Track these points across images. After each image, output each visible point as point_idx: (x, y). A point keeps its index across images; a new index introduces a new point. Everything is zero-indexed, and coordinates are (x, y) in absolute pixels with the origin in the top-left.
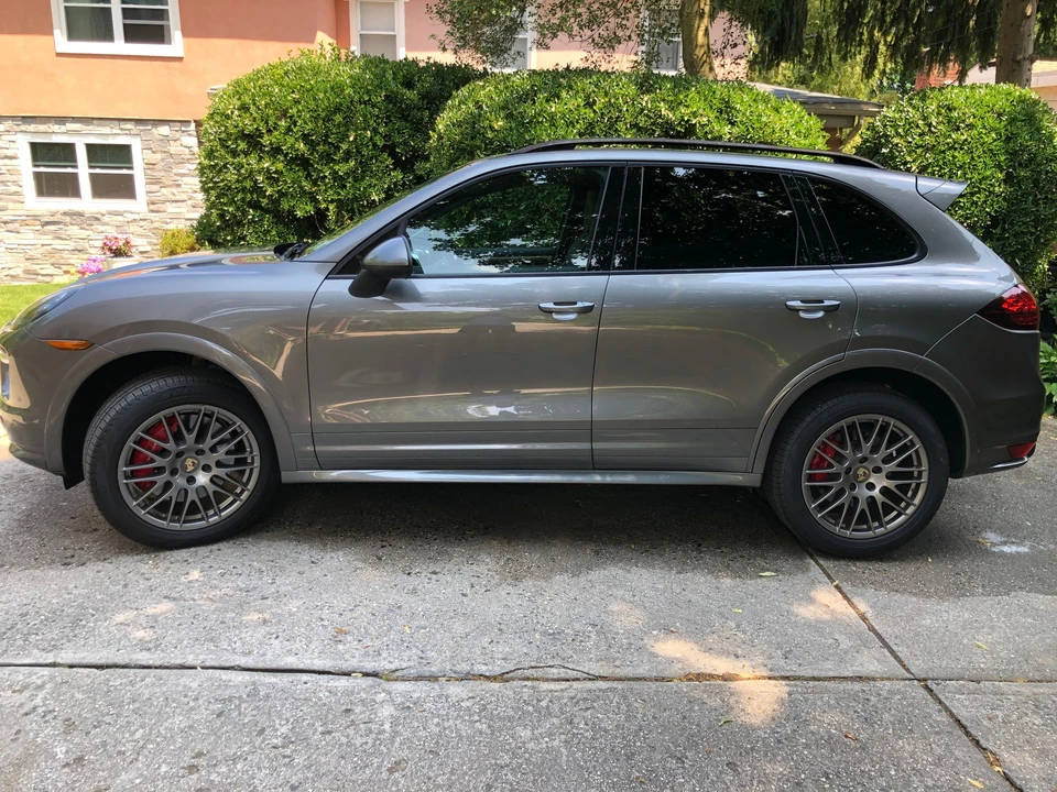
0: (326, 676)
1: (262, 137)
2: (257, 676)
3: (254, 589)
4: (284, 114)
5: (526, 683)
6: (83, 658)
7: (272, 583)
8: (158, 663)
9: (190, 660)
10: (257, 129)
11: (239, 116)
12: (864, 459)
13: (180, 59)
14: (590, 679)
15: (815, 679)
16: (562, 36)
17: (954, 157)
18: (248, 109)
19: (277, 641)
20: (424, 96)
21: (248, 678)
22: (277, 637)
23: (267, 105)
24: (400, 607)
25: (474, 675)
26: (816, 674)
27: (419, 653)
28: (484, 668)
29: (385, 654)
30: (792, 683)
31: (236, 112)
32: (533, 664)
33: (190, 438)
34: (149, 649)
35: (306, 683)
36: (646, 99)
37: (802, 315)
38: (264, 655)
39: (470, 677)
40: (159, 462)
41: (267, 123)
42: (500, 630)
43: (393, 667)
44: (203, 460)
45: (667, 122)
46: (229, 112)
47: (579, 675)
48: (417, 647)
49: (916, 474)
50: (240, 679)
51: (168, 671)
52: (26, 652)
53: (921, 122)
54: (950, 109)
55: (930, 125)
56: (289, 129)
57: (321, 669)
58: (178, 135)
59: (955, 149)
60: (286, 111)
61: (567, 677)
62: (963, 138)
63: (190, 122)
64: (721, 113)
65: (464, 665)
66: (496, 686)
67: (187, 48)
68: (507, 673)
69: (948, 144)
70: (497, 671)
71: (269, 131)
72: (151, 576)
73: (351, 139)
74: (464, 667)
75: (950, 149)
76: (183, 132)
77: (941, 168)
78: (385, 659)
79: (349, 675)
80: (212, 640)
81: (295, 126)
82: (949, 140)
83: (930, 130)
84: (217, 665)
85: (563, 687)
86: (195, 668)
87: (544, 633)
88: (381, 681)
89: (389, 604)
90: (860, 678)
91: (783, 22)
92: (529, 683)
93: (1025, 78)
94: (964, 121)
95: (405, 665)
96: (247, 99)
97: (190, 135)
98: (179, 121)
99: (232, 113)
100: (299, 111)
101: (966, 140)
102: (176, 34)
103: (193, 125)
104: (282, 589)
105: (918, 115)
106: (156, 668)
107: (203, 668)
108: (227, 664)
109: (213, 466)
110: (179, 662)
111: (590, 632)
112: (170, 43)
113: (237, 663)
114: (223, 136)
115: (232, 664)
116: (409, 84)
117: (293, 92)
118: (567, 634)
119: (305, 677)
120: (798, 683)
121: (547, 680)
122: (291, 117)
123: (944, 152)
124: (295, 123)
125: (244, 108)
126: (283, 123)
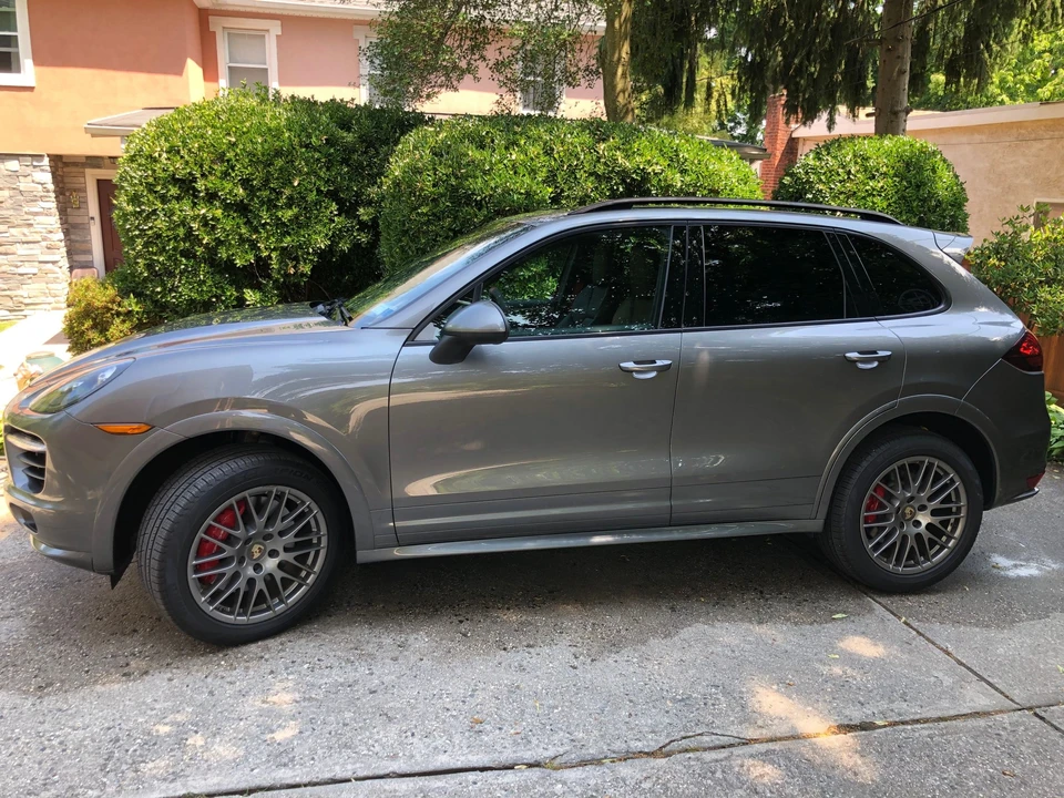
0: (490, 773)
1: (196, 182)
2: (421, 781)
3: (356, 682)
4: (221, 158)
5: (688, 755)
6: (219, 784)
7: (372, 674)
8: (306, 780)
9: (340, 774)
10: (190, 174)
11: (168, 159)
12: (912, 498)
13: (31, 89)
14: (744, 744)
15: (941, 719)
17: (873, 202)
18: (178, 152)
19: (415, 740)
21: (411, 785)
22: (413, 735)
23: (200, 148)
24: (518, 687)
25: (634, 753)
26: (939, 714)
27: (568, 735)
28: (640, 744)
29: (534, 741)
30: (925, 725)
31: (165, 155)
32: (683, 734)
33: (260, 521)
34: (285, 765)
35: (475, 783)
36: (602, 148)
37: (860, 365)
38: (412, 756)
39: (631, 755)
40: (228, 551)
41: (201, 166)
42: (631, 701)
43: (551, 752)
44: (270, 545)
45: (623, 171)
46: (157, 154)
47: (732, 741)
48: (561, 729)
49: (954, 510)
50: (404, 787)
51: (322, 787)
52: (146, 785)
53: (840, 171)
54: (866, 159)
55: (849, 173)
56: (225, 175)
57: (481, 765)
58: (29, 170)
59: (874, 196)
60: (224, 154)
61: (722, 743)
62: (880, 185)
63: (42, 156)
64: (672, 161)
65: (618, 743)
66: (662, 762)
67: (39, 78)
68: (664, 747)
69: (867, 191)
70: (654, 746)
71: (203, 175)
72: (234, 679)
73: (296, 184)
74: (619, 745)
75: (869, 195)
76: (35, 167)
78: (538, 746)
79: (512, 768)
80: (346, 746)
81: (234, 171)
82: (868, 188)
83: (849, 178)
84: (371, 774)
85: (725, 755)
86: (349, 780)
87: (674, 700)
88: (548, 771)
89: (506, 685)
90: (978, 713)
92: (691, 755)
93: (902, 128)
94: (877, 170)
95: (561, 750)
96: (177, 142)
97: (43, 170)
98: (30, 155)
99: (160, 156)
100: (237, 155)
101: (882, 187)
102: (27, 63)
103: (46, 160)
104: (386, 679)
105: (837, 164)
106: (305, 785)
107: (356, 779)
108: (381, 772)
109: (281, 550)
110: (328, 775)
111: (716, 694)
112: (18, 70)
113: (391, 769)
115: (387, 771)
116: (346, 126)
117: (229, 134)
118: (696, 698)
119: (471, 776)
120: (931, 725)
121: (705, 750)
122: (228, 161)
123: (864, 198)
124: (233, 168)
125: (173, 151)
126: (219, 168)
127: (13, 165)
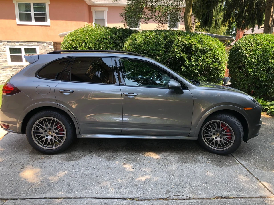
0: (120, 200)
1: (78, 48)
2: (101, 200)
3: (94, 174)
4: (84, 42)
5: (174, 201)
6: (53, 196)
7: (98, 172)
8: (74, 197)
9: (82, 196)
10: (77, 46)
11: (72, 42)
13: (49, 26)
14: (190, 199)
15: (250, 198)
16: (150, 20)
17: (258, 52)
18: (74, 41)
19: (104, 190)
20: (119, 37)
21: (99, 201)
22: (103, 188)
23: (79, 40)
24: (134, 178)
25: (159, 199)
26: (250, 196)
27: (143, 192)
28: (161, 196)
29: (134, 193)
30: (245, 199)
31: (71, 41)
32: (174, 195)
34: (70, 193)
35: (115, 202)
36: (180, 38)
38: (101, 194)
39: (158, 199)
41: (79, 44)
42: (163, 185)
43: (137, 196)
45: (185, 44)
46: (69, 41)
47: (187, 198)
48: (142, 190)
50: (97, 201)
51: (77, 199)
52: (37, 194)
53: (249, 43)
54: (257, 40)
55: (251, 44)
56: (85, 46)
57: (118, 197)
58: (48, 45)
59: (258, 50)
60: (84, 41)
61: (184, 198)
62: (260, 47)
64: (199, 41)
65: (156, 195)
66: (166, 202)
67: (51, 23)
68: (168, 198)
69: (256, 49)
70: (165, 197)
71: (80, 46)
72: (65, 170)
73: (102, 48)
74: (156, 196)
75: (257, 50)
76: (50, 45)
77: (255, 55)
78: (134, 194)
79: (126, 199)
80: (86, 189)
81: (87, 45)
82: (257, 48)
83: (251, 45)
84: (90, 197)
85: (184, 201)
86: (84, 198)
87: (174, 185)
88: (135, 201)
89: (131, 178)
90: (262, 197)
91: (207, 17)
92: (175, 201)
93: (271, 31)
94: (260, 43)
95: (140, 196)
96: (74, 38)
97: (52, 45)
98: (49, 42)
99: (70, 42)
100: (88, 41)
101: (261, 48)
102: (48, 20)
103: (52, 43)
104: (101, 174)
105: (248, 41)
106: (73, 198)
107: (86, 198)
108: (92, 197)
110: (79, 196)
111: (187, 185)
112: (46, 22)
113: (95, 196)
114: (68, 48)
115: (94, 197)
116: (116, 34)
117: (86, 36)
118: (181, 186)
119: (114, 200)
120: (246, 199)
121: (179, 199)
122: (86, 43)
123: (255, 51)
124: (87, 44)
125: (73, 40)
126: (83, 44)
127: (45, 44)
